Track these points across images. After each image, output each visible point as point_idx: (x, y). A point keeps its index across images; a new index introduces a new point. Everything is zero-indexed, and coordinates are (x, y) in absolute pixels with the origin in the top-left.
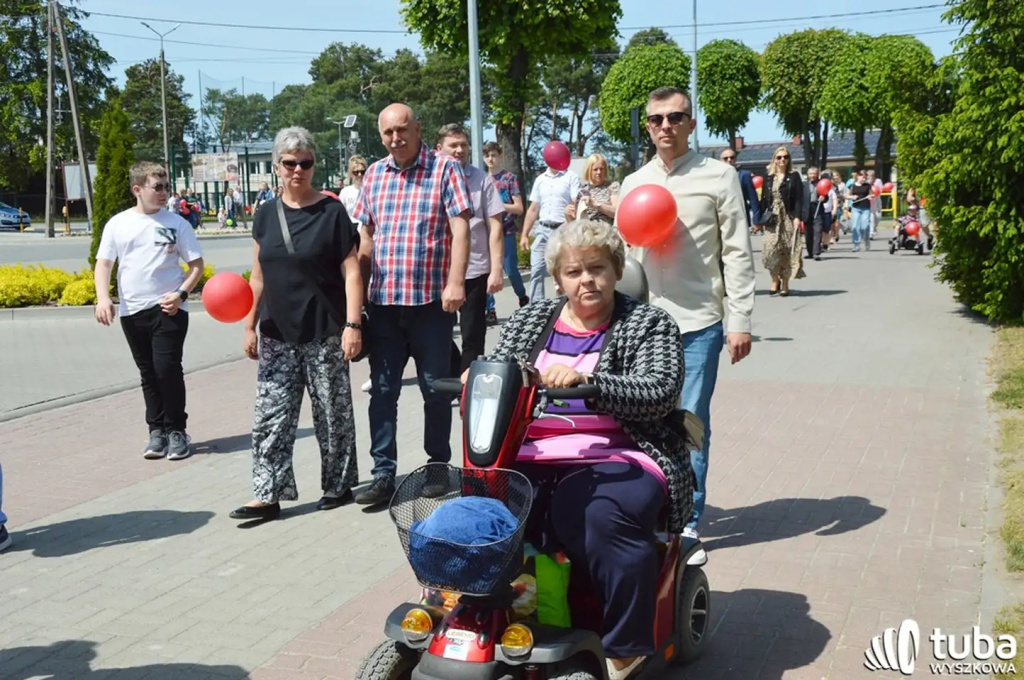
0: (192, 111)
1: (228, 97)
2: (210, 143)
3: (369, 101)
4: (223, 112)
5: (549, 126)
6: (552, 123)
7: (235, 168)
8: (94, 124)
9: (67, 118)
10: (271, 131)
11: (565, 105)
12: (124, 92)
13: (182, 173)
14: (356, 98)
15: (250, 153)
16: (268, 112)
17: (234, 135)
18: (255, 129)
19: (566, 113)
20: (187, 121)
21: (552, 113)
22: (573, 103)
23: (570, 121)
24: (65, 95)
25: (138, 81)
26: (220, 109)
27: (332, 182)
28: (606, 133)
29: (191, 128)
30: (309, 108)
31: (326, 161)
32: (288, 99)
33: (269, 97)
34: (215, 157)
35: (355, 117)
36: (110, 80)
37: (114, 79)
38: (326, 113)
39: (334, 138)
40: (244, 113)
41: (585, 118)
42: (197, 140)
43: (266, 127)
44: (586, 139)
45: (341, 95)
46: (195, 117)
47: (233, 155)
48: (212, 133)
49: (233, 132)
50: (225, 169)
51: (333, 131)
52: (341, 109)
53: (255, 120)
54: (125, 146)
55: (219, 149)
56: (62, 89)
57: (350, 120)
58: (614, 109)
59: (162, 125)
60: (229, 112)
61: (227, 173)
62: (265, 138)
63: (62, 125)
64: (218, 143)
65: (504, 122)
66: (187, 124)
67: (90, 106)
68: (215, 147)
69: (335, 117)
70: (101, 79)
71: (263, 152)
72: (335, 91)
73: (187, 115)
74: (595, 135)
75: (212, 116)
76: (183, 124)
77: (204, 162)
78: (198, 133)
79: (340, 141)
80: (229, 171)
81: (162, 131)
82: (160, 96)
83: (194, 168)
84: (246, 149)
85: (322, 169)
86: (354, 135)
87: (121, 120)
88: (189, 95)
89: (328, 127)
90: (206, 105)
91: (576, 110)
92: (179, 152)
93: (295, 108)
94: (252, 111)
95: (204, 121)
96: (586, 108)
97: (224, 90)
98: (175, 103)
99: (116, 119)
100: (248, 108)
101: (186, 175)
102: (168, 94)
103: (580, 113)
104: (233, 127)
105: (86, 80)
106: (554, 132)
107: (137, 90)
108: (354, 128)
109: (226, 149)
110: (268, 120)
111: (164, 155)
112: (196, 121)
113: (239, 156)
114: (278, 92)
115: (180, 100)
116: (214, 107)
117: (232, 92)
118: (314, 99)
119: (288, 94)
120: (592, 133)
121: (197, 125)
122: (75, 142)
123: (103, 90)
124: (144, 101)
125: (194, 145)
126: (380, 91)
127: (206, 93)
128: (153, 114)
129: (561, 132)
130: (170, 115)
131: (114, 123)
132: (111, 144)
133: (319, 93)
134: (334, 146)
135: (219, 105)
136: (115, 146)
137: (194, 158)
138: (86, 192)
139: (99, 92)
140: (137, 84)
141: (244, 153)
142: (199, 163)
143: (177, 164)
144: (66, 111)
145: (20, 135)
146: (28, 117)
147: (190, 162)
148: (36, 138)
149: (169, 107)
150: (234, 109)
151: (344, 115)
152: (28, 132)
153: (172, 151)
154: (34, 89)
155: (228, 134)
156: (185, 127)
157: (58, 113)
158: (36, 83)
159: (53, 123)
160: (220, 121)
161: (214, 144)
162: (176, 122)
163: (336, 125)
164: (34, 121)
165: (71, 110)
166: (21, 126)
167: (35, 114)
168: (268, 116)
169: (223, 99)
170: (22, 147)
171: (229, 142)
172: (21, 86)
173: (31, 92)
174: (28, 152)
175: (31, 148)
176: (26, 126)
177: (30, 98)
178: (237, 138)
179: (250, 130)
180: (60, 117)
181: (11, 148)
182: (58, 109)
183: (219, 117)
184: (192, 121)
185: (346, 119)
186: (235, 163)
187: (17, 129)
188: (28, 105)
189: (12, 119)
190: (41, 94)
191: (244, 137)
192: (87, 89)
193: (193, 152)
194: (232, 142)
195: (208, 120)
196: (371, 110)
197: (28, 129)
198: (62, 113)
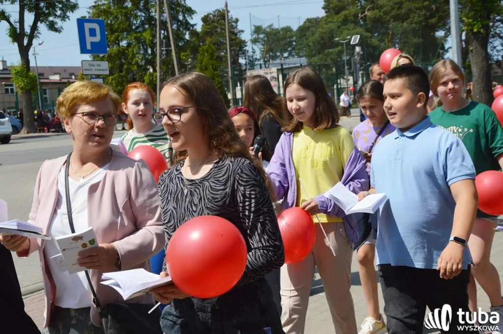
0: (244, 42)
1: (268, 30)
2: (256, 63)
3: (366, 24)
4: (264, 41)
7: (276, 78)
8: (184, 55)
9: (169, 52)
10: (297, 51)
12: (201, 32)
14: (356, 23)
15: (284, 67)
16: (294, 38)
17: (272, 56)
18: (286, 51)
20: (241, 48)
24: (167, 37)
25: (209, 25)
26: (262, 39)
27: (340, 83)
29: (243, 54)
30: (322, 33)
31: (336, 69)
32: (308, 28)
33: (295, 28)
34: (262, 72)
35: (359, 36)
37: (195, 25)
38: (335, 35)
39: (340, 53)
40: (278, 40)
42: (248, 61)
43: (293, 49)
45: (345, 21)
46: (246, 46)
47: (274, 69)
48: (258, 55)
49: (271, 54)
51: (340, 48)
52: (345, 32)
53: (286, 44)
54: (213, 69)
55: (263, 66)
56: (164, 34)
57: (355, 39)
59: (226, 53)
60: (268, 40)
62: (293, 56)
63: (166, 57)
64: (262, 62)
65: (475, 30)
66: (241, 51)
67: (180, 44)
68: (261, 65)
69: (341, 38)
70: (187, 26)
71: (294, 66)
72: (340, 19)
73: (242, 44)
75: (258, 44)
76: (239, 51)
78: (249, 56)
79: (345, 54)
81: (226, 57)
82: (225, 33)
84: (282, 65)
85: (332, 74)
86: (358, 49)
87: (210, 51)
88: (242, 31)
89: (337, 44)
90: (255, 36)
92: (237, 70)
93: (313, 34)
94: (284, 38)
95: (253, 49)
97: (265, 25)
98: (233, 37)
99: (207, 51)
100: (281, 36)
101: (241, 85)
102: (230, 32)
104: (271, 50)
105: (178, 27)
107: (209, 30)
108: (356, 45)
109: (267, 65)
110: (294, 43)
111: (227, 73)
112: (247, 48)
113: (278, 70)
114: (302, 23)
116: (258, 38)
117: (270, 26)
118: (326, 26)
119: (308, 24)
121: (248, 51)
122: (174, 68)
123: (187, 33)
124: (213, 37)
125: (246, 64)
126: (373, 17)
127: (253, 28)
128: (219, 45)
130: (231, 46)
131: (206, 54)
132: (204, 68)
133: (330, 22)
134: (341, 58)
135: (262, 36)
136: (206, 69)
137: (248, 74)
139: (185, 34)
140: (208, 27)
141: (280, 67)
143: (236, 78)
144: (168, 48)
145: (139, 66)
146: (143, 54)
147: (245, 76)
148: (148, 67)
149: (231, 40)
150: (272, 38)
151: (347, 36)
152: (143, 64)
153: (233, 69)
154: (147, 35)
155: (268, 55)
156: (240, 52)
157: (163, 50)
158: (149, 31)
159: (160, 57)
160: (262, 47)
161: (259, 63)
162: (234, 50)
163: (343, 43)
164: (147, 56)
165: (171, 47)
166: (139, 61)
167: (147, 52)
168: (295, 41)
169: (264, 32)
170: (140, 74)
171: (269, 61)
172: (139, 35)
173: (145, 38)
174: (144, 77)
175: (146, 74)
176: (142, 60)
177: (145, 42)
178: (274, 58)
179: (282, 52)
180: (164, 52)
181: (133, 75)
182: (163, 47)
183: (263, 45)
184: (244, 48)
185: (351, 38)
186: (275, 75)
187: (137, 62)
188: (143, 46)
189: (134, 56)
190: (151, 38)
191: (279, 56)
192: (179, 32)
193: (246, 70)
194: (271, 61)
195: (255, 47)
196: (367, 30)
197: (143, 62)
198: (166, 50)
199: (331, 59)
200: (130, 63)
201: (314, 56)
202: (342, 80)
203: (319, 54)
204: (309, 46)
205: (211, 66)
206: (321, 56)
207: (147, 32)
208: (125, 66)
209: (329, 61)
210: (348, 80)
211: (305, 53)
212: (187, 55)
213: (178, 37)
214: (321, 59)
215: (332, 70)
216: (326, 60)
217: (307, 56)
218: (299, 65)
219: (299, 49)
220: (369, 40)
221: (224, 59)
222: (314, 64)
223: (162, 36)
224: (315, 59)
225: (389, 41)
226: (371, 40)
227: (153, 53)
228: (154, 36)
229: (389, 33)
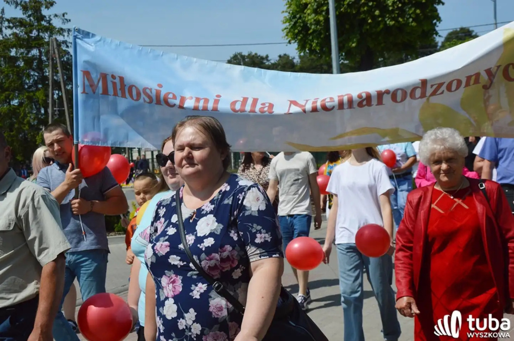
24: (60, 98)
56: (58, 94)
144: (60, 109)
146: (36, 113)
148: (41, 127)
152: (36, 124)
154: (40, 95)
157: (56, 110)
158: (42, 90)
159: (53, 117)
164: (40, 116)
165: (64, 107)
166: (31, 120)
170: (32, 134)
172: (32, 94)
173: (38, 98)
174: (36, 137)
175: (38, 133)
176: (34, 120)
177: (38, 101)
180: (57, 113)
182: (56, 107)
188: (35, 106)
190: (44, 98)
197: (36, 122)
198: (58, 110)
207: (40, 92)
223: (56, 96)
227: (46, 112)
228: (47, 96)
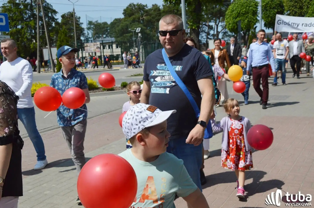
0: (83, 29)
1: (95, 23)
2: (90, 39)
3: (143, 23)
4: (94, 29)
5: (206, 29)
6: (207, 28)
7: (99, 48)
8: (51, 34)
9: (43, 32)
10: (110, 35)
11: (212, 21)
12: (61, 23)
13: (80, 50)
14: (139, 22)
15: (104, 42)
16: (109, 28)
18: (105, 34)
19: (212, 24)
21: (207, 24)
22: (214, 20)
23: (214, 27)
24: (42, 25)
25: (65, 19)
26: (92, 28)
27: (131, 51)
28: (227, 30)
29: (83, 35)
30: (123, 26)
31: (129, 44)
32: (115, 23)
33: (109, 23)
34: (92, 44)
35: (140, 28)
36: (56, 19)
37: (58, 19)
38: (129, 28)
39: (131, 36)
40: (100, 29)
41: (219, 25)
42: (85, 38)
43: (108, 33)
44: (219, 32)
45: (134, 21)
46: (84, 31)
47: (98, 43)
48: (90, 36)
49: (97, 35)
50: (96, 48)
51: (131, 34)
52: (134, 26)
53: (104, 31)
55: (93, 41)
57: (138, 30)
58: (231, 21)
59: (74, 34)
60: (96, 28)
61: (96, 49)
62: (108, 37)
63: (42, 35)
64: (92, 39)
65: (193, 28)
67: (50, 29)
68: (92, 41)
69: (132, 29)
70: (53, 19)
71: (108, 42)
72: (131, 20)
74: (223, 31)
75: (90, 30)
77: (88, 46)
78: (86, 36)
79: (134, 37)
80: (97, 48)
81: (74, 36)
82: (73, 24)
83: (85, 48)
84: (102, 41)
85: (127, 47)
86: (140, 35)
87: (65, 33)
88: (82, 23)
89: (130, 32)
90: (89, 26)
91: (216, 23)
92: (79, 43)
93: (118, 26)
94: (103, 28)
95: (88, 32)
96: (219, 22)
97: (94, 21)
98: (78, 26)
99: (63, 32)
101: (82, 50)
102: (76, 23)
103: (217, 24)
104: (97, 33)
105: (49, 20)
106: (208, 31)
107: (65, 22)
108: (139, 32)
109: (95, 41)
110: (109, 31)
111: (75, 44)
112: (85, 32)
113: (100, 43)
114: (112, 21)
115: (79, 25)
116: (91, 27)
117: (97, 21)
118: (124, 23)
119: (115, 21)
120: (222, 30)
121: (85, 34)
122: (46, 41)
123: (54, 23)
124: (67, 26)
125: (84, 40)
126: (147, 19)
127: (88, 22)
128: (71, 30)
129: (210, 31)
130: (76, 30)
131: (62, 34)
133: (126, 21)
134: (132, 39)
135: (92, 26)
136: (63, 41)
137: (85, 45)
138: (50, 57)
139: (53, 23)
140: (65, 20)
141: (101, 42)
142: (87, 46)
143: (79, 47)
145: (28, 39)
146: (30, 33)
147: (83, 46)
148: (33, 40)
149: (76, 28)
150: (98, 27)
151: (135, 28)
153: (77, 43)
154: (32, 23)
155: (95, 36)
156: (81, 34)
157: (40, 31)
158: (33, 21)
159: (39, 35)
160: (93, 32)
161: (91, 39)
162: (78, 33)
163: (133, 32)
164: (32, 34)
165: (44, 29)
166: (28, 36)
167: (32, 32)
168: (109, 29)
169: (94, 24)
170: (28, 43)
171: (96, 39)
172: (28, 23)
173: (31, 25)
174: (30, 45)
175: (31, 43)
177: (31, 27)
178: (99, 37)
179: (103, 34)
180: (41, 32)
181: (25, 44)
183: (92, 30)
184: (83, 32)
185: (136, 29)
186: (99, 46)
187: (26, 37)
188: (30, 29)
189: (25, 34)
190: (34, 25)
191: (101, 37)
192: (49, 22)
193: (84, 43)
194: (97, 39)
195: (89, 32)
196: (144, 26)
197: (30, 37)
198: (42, 31)
199: (127, 39)
200: (22, 37)
201: (118, 37)
202: (132, 50)
203: (121, 36)
204: (116, 32)
205: (65, 40)
206: (122, 37)
207: (32, 22)
208: (20, 39)
209: (126, 40)
210: (135, 50)
211: (115, 36)
212: (54, 34)
213: (49, 25)
214: (122, 39)
215: (128, 45)
216: (124, 40)
217: (115, 37)
218: (111, 41)
219: (111, 34)
220: (145, 30)
221: (73, 37)
222: (119, 41)
223: (40, 24)
224: (119, 39)
225: (154, 31)
226: (146, 31)
227: (35, 33)
228: (36, 24)
229: (155, 28)
